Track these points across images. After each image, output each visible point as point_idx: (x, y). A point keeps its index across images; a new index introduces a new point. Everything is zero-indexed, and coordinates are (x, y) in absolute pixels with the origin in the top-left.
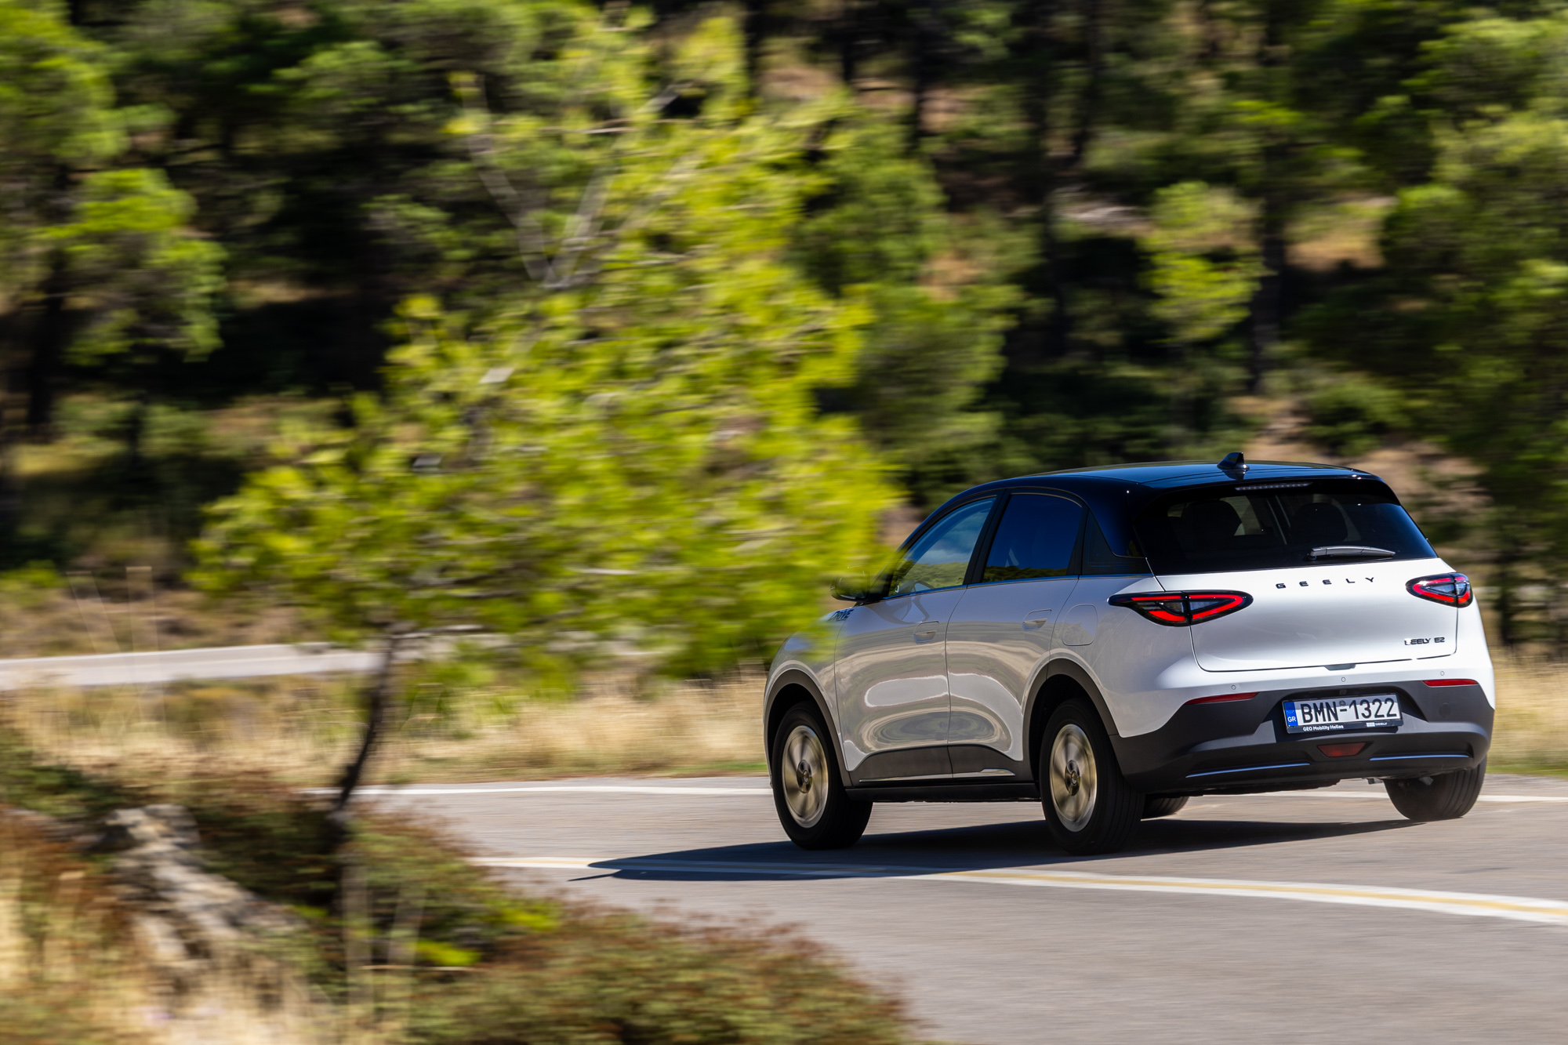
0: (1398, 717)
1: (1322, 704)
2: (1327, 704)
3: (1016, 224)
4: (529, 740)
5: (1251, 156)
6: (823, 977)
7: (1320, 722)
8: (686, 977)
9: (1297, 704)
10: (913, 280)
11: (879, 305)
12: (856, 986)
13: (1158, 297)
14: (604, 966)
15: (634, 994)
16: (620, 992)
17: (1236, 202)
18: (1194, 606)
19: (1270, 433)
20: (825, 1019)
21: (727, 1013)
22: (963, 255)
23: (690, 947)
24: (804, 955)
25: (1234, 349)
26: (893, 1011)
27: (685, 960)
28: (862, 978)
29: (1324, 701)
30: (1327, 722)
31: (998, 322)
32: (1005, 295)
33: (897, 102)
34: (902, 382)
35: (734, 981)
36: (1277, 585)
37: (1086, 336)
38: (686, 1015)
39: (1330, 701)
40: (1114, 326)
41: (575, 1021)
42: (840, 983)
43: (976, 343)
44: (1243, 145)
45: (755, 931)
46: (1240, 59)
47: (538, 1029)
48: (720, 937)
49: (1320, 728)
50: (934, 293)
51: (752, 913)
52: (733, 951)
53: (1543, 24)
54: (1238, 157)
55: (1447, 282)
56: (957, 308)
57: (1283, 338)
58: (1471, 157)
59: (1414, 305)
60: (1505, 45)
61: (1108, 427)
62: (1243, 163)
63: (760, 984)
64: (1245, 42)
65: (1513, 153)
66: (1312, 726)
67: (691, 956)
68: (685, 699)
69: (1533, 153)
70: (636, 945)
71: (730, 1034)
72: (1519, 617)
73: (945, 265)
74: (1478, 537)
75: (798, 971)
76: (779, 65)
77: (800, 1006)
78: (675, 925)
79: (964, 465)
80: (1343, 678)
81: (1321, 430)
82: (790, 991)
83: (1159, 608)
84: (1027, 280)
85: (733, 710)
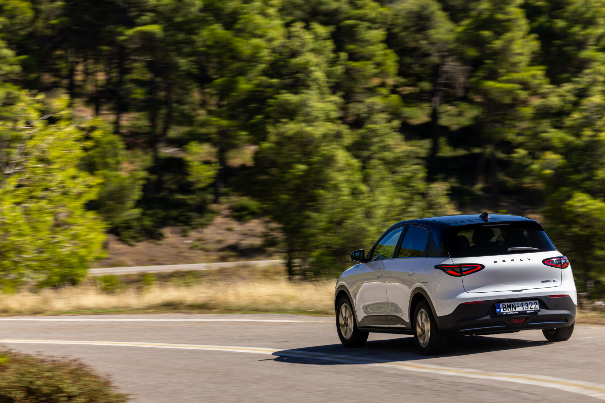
0: (538, 309)
1: (510, 304)
2: (512, 304)
3: (146, 153)
4: (2, 305)
5: (216, 134)
6: (87, 374)
7: (510, 311)
8: (46, 374)
9: (501, 305)
10: (116, 170)
11: (105, 177)
12: (96, 377)
13: (188, 175)
14: (22, 371)
15: (31, 379)
16: (27, 379)
17: (212, 147)
18: (464, 269)
19: (221, 214)
20: (87, 386)
21: (59, 385)
22: (131, 162)
23: (47, 366)
24: (81, 368)
25: (211, 190)
26: (107, 384)
27: (46, 369)
28: (99, 375)
29: (511, 303)
30: (512, 311)
31: (141, 182)
32: (143, 174)
33: (112, 118)
34: (112, 200)
35: (61, 375)
36: (494, 262)
37: (167, 186)
38: (46, 385)
39: (513, 303)
40: (175, 183)
41: (14, 387)
42: (92, 376)
43: (135, 188)
44: (212, 130)
45: (67, 361)
46: (212, 105)
47: (3, 390)
48: (56, 362)
49: (509, 313)
50: (123, 174)
51: (66, 355)
52: (60, 367)
53: (303, 95)
54: (211, 134)
55: (274, 171)
56: (129, 178)
57: (225, 187)
58: (278, 135)
59: (264, 177)
60: (292, 102)
61: (174, 213)
62: (213, 136)
63: (68, 376)
64: (213, 101)
65: (290, 133)
66: (506, 312)
67: (48, 368)
68: (48, 293)
69: (296, 133)
70: (31, 365)
71: (60, 390)
72: (294, 269)
73: (125, 165)
74: (282, 245)
75: (79, 372)
76: (77, 107)
77: (80, 383)
78: (44, 359)
79: (132, 224)
80: (518, 295)
81: (236, 214)
82: (77, 379)
83: (451, 270)
84: (150, 170)
85: (63, 296)
